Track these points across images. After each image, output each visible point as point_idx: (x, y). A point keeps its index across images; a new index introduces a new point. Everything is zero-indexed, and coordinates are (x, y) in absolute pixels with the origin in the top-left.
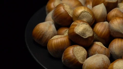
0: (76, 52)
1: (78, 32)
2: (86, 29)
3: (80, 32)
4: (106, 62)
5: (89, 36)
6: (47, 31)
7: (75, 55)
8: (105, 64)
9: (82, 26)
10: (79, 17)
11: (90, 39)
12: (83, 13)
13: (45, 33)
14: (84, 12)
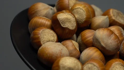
0: (45, 33)
1: (60, 17)
2: (69, 19)
3: (61, 19)
4: (62, 54)
5: (68, 27)
6: (40, 11)
7: (42, 34)
8: (60, 55)
9: (67, 16)
10: (73, 10)
11: (67, 30)
12: (79, 9)
13: (38, 11)
14: (81, 8)
